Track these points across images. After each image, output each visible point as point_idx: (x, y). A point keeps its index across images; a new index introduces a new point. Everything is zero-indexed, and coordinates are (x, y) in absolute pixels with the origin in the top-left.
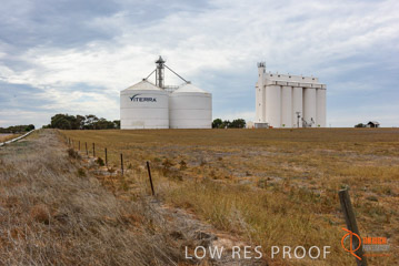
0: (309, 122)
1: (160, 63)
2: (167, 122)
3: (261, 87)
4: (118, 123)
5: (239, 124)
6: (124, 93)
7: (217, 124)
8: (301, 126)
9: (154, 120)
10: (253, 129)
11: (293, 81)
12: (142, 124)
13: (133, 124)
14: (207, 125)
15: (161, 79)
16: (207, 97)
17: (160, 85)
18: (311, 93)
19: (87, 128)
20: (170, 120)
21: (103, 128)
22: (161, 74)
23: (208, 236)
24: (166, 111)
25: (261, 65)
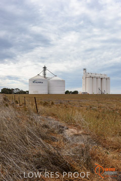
0: (103, 92)
1: (45, 68)
2: (47, 91)
3: (84, 78)
4: (28, 92)
5: (76, 92)
6: (30, 80)
7: (67, 92)
8: (100, 93)
9: (41, 90)
10: (81, 95)
11: (97, 76)
12: (37, 92)
13: (34, 92)
14: (63, 92)
15: (45, 74)
16: (63, 82)
17: (45, 77)
18: (104, 80)
19: (15, 93)
20: (48, 91)
22: (45, 72)
23: (63, 127)
24: (47, 87)
25: (85, 69)
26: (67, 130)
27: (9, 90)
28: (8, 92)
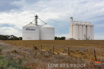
0: (88, 38)
1: (36, 17)
2: (39, 38)
3: (71, 26)
6: (24, 27)
8: (85, 39)
9: (34, 37)
11: (83, 23)
12: (30, 38)
13: (27, 38)
15: (37, 22)
16: (53, 29)
17: (36, 25)
18: (89, 28)
21: (15, 40)
22: (36, 20)
24: (39, 34)
25: (72, 18)
28: (5, 38)
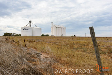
0: (62, 35)
1: (30, 22)
3: (52, 28)
4: (20, 35)
5: (47, 35)
6: (22, 28)
7: (43, 35)
8: (60, 36)
9: (28, 34)
10: (50, 37)
11: (59, 27)
12: (26, 35)
13: (24, 35)
14: (41, 35)
15: (30, 25)
16: (41, 29)
17: (30, 27)
18: (62, 29)
19: (13, 36)
20: (32, 34)
22: (30, 24)
23: (39, 54)
24: (31, 32)
25: (52, 23)
26: (41, 55)
27: (9, 34)
28: (9, 35)
